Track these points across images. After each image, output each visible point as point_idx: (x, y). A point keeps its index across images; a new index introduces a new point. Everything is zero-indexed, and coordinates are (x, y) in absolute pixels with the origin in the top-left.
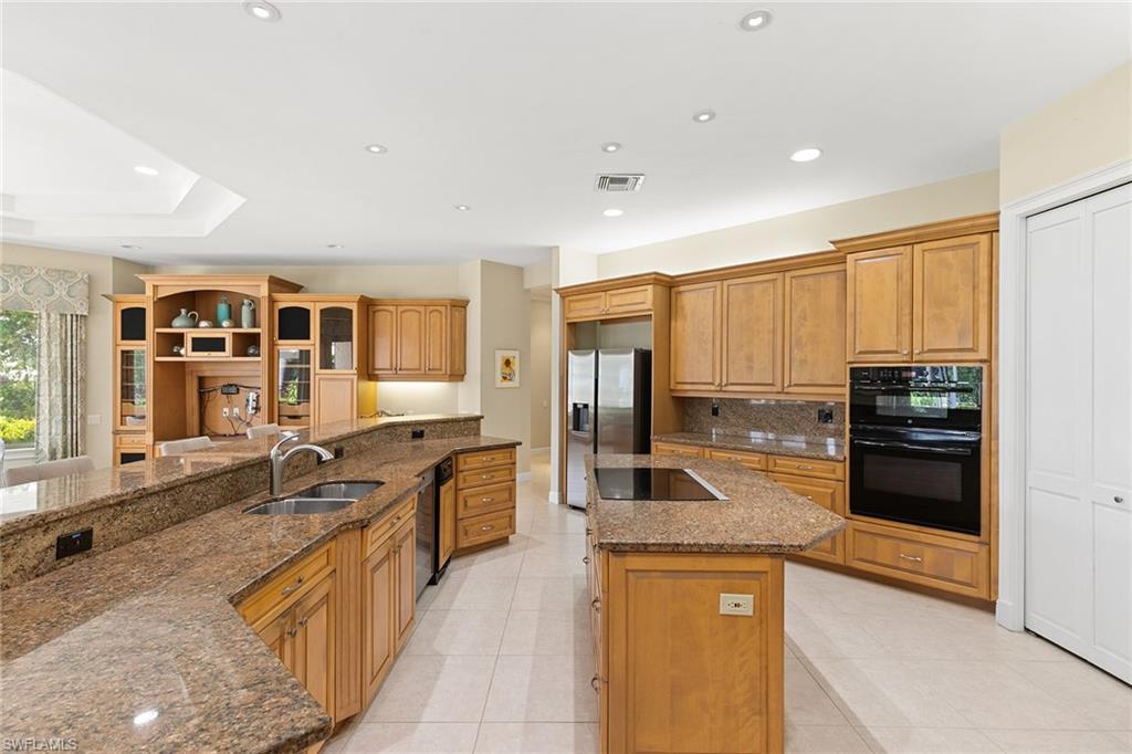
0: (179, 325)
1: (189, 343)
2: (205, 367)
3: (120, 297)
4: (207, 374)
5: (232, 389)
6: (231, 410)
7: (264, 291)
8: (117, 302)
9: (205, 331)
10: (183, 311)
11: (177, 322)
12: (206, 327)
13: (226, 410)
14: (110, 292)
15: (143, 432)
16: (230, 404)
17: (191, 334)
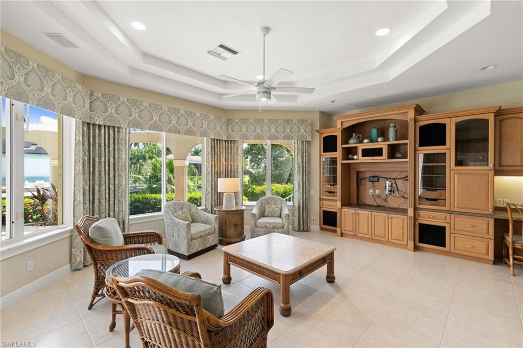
0: (352, 143)
1: (360, 153)
2: (361, 166)
3: (323, 131)
4: (362, 170)
5: (375, 179)
6: (374, 191)
7: (411, 114)
8: (321, 134)
9: (367, 145)
10: (354, 135)
11: (352, 141)
12: (367, 143)
13: (371, 191)
14: (318, 129)
15: (336, 201)
16: (374, 187)
17: (361, 147)
